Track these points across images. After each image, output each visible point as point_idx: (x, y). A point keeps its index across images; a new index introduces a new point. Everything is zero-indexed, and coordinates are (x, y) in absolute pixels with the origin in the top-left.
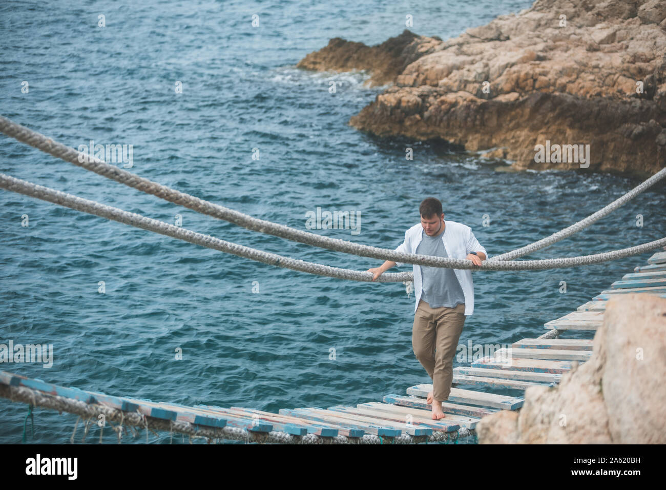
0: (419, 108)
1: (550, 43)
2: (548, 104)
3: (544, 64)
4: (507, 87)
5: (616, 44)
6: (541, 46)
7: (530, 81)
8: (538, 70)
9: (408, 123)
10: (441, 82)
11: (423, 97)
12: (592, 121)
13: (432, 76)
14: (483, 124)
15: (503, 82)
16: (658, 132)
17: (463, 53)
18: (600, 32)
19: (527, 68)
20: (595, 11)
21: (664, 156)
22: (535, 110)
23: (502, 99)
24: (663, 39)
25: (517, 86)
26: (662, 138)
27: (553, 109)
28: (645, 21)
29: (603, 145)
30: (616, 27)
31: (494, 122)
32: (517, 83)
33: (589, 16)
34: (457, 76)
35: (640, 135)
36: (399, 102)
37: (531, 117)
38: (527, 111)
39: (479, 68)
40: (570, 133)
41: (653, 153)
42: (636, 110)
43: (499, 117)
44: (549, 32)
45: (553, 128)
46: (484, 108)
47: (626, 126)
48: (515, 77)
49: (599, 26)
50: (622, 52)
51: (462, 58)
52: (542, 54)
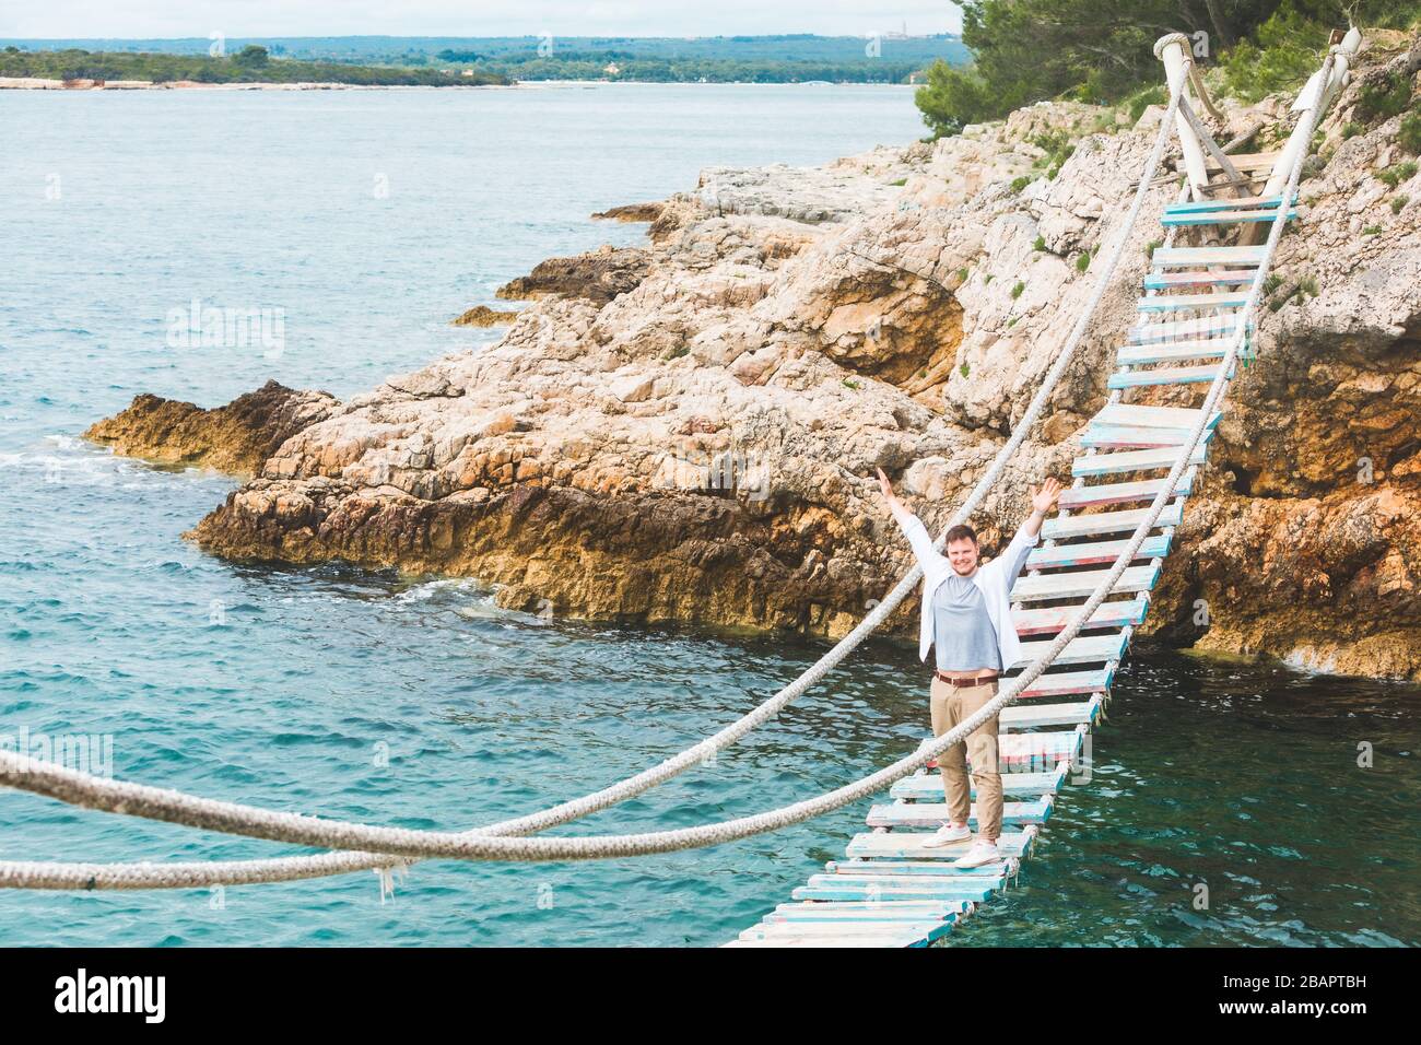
0: (310, 516)
1: (539, 401)
2: (544, 508)
3: (529, 436)
4: (467, 478)
5: (654, 403)
6: (522, 406)
7: (507, 468)
8: (521, 448)
9: (289, 543)
10: (345, 471)
11: (316, 495)
12: (626, 537)
13: (329, 459)
14: (427, 544)
15: (460, 470)
16: (748, 554)
17: (381, 419)
18: (624, 382)
19: (501, 445)
20: (613, 345)
21: (762, 597)
22: (520, 518)
23: (458, 498)
24: (738, 393)
25: (485, 477)
26: (756, 565)
27: (554, 516)
28: (703, 362)
29: (649, 578)
30: (653, 372)
31: (447, 540)
32: (485, 470)
33: (603, 354)
34: (375, 458)
35: (717, 560)
36: (274, 505)
37: (515, 531)
38: (507, 519)
39: (415, 444)
40: (588, 559)
41: (741, 591)
42: (705, 517)
43: (456, 531)
44: (536, 381)
45: (557, 550)
46: (428, 514)
47: (691, 544)
48: (480, 459)
49: (622, 370)
50: (669, 416)
51: (382, 427)
52: (525, 420)
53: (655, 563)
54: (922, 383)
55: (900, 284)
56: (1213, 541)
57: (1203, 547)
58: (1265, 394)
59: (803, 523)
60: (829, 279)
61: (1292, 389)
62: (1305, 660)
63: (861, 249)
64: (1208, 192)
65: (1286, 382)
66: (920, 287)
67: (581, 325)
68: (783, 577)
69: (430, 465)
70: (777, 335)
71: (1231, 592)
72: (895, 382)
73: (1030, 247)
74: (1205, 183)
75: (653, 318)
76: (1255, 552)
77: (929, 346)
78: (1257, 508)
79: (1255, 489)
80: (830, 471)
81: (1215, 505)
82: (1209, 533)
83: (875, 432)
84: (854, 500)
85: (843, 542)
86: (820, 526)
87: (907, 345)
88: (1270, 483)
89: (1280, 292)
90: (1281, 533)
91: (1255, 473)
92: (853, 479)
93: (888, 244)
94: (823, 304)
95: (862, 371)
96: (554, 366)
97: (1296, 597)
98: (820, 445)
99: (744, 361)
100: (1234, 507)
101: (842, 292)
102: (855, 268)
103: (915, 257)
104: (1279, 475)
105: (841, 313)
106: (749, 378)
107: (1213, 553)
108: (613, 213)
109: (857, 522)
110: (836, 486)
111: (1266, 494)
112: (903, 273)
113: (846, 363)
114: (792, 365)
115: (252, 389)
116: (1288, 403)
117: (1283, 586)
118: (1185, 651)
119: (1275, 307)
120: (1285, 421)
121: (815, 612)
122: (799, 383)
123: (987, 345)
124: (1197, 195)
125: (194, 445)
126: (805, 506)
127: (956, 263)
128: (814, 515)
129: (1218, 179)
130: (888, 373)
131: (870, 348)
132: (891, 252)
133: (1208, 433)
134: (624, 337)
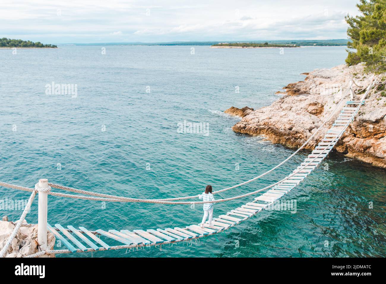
0: (244, 128)
1: (273, 115)
2: (270, 129)
3: (271, 119)
4: (263, 124)
5: (286, 116)
6: (271, 115)
7: (267, 123)
8: (269, 121)
9: (242, 130)
10: (250, 122)
11: (245, 125)
12: (278, 134)
13: (248, 120)
14: (256, 132)
15: (262, 123)
16: (291, 138)
17: (255, 115)
18: (283, 113)
19: (267, 121)
20: (283, 108)
21: (292, 144)
22: (267, 130)
23: (261, 127)
24: (296, 116)
25: (264, 124)
26: (292, 140)
27: (271, 131)
28: (293, 112)
29: (280, 140)
30: (286, 112)
31: (259, 132)
32: (265, 124)
33: (281, 109)
34: (253, 120)
35: (288, 139)
36: (240, 126)
37: (266, 132)
38: (266, 130)
39: (257, 120)
40: (274, 136)
41: (290, 143)
42: (288, 133)
43: (260, 131)
44: (273, 112)
45: (270, 135)
46: (257, 129)
47: (285, 136)
48: (264, 122)
49: (283, 112)
50: (287, 118)
51: (255, 117)
52: (271, 117)
53: (281, 138)
54: (320, 116)
55: (317, 104)
56: (349, 143)
57: (348, 143)
58: (358, 126)
59: (299, 135)
60: (309, 103)
61: (361, 126)
62: (360, 158)
63: (313, 100)
64: (353, 100)
65: (360, 125)
66: (320, 105)
67: (279, 106)
68: (295, 142)
69: (259, 122)
70: (302, 109)
71: (351, 149)
72: (317, 115)
73: (333, 102)
74: (353, 99)
75: (287, 106)
76: (354, 145)
77: (321, 112)
78: (356, 139)
79: (356, 136)
80: (302, 130)
81: (350, 138)
82: (349, 142)
83: (309, 124)
84: (305, 133)
85: (303, 138)
86: (301, 136)
87: (318, 111)
88: (358, 136)
89: (360, 114)
90: (358, 143)
91: (356, 134)
92: (305, 130)
93: (316, 99)
94: (308, 106)
95: (312, 114)
96: (275, 111)
97: (359, 151)
98: (302, 126)
99: (298, 112)
100: (353, 139)
101: (310, 105)
102: (312, 102)
103: (320, 101)
104: (360, 135)
105: (310, 107)
106: (298, 114)
107: (349, 144)
108: (303, 74)
109: (305, 136)
110: (303, 131)
111: (358, 137)
112: (318, 103)
113: (310, 113)
114: (303, 113)
115: (244, 107)
116: (361, 127)
117: (357, 150)
118: (345, 155)
119: (360, 115)
120: (360, 129)
121: (298, 146)
122: (304, 115)
123: (326, 114)
124: (352, 100)
125: (237, 113)
126: (299, 133)
127: (325, 102)
128: (300, 134)
129: (355, 98)
130: (316, 114)
131: (313, 111)
132: (317, 100)
133: (342, 133)
134: (284, 107)
